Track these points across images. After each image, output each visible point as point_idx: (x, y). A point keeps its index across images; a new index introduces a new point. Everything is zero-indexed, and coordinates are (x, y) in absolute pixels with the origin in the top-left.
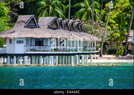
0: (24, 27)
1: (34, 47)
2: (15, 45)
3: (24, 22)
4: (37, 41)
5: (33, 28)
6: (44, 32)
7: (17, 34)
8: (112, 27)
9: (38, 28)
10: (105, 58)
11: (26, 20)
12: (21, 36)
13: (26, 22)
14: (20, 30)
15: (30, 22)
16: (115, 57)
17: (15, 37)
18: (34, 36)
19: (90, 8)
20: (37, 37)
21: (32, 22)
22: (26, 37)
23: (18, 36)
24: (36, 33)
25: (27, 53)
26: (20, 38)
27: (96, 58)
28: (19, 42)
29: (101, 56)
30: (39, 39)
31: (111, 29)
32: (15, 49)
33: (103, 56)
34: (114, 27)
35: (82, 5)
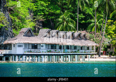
0: (24, 36)
1: (31, 49)
2: (16, 48)
3: (24, 32)
4: (33, 46)
5: (30, 37)
6: (37, 39)
7: (18, 41)
8: (111, 36)
9: (34, 37)
10: (102, 58)
11: (25, 31)
12: (20, 42)
13: (25, 32)
14: (20, 38)
15: (28, 33)
16: (108, 57)
17: (16, 43)
18: (30, 42)
19: (97, 23)
20: (32, 43)
21: (29, 32)
22: (24, 43)
23: (19, 42)
24: (31, 40)
25: (25, 53)
26: (19, 43)
27: (95, 58)
28: (20, 46)
29: (99, 56)
30: (34, 44)
31: (110, 37)
32: (17, 51)
33: (101, 56)
34: (113, 36)
35: (93, 21)
